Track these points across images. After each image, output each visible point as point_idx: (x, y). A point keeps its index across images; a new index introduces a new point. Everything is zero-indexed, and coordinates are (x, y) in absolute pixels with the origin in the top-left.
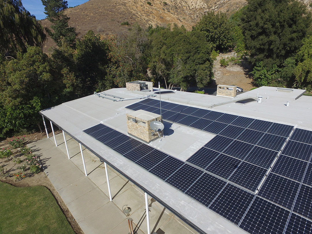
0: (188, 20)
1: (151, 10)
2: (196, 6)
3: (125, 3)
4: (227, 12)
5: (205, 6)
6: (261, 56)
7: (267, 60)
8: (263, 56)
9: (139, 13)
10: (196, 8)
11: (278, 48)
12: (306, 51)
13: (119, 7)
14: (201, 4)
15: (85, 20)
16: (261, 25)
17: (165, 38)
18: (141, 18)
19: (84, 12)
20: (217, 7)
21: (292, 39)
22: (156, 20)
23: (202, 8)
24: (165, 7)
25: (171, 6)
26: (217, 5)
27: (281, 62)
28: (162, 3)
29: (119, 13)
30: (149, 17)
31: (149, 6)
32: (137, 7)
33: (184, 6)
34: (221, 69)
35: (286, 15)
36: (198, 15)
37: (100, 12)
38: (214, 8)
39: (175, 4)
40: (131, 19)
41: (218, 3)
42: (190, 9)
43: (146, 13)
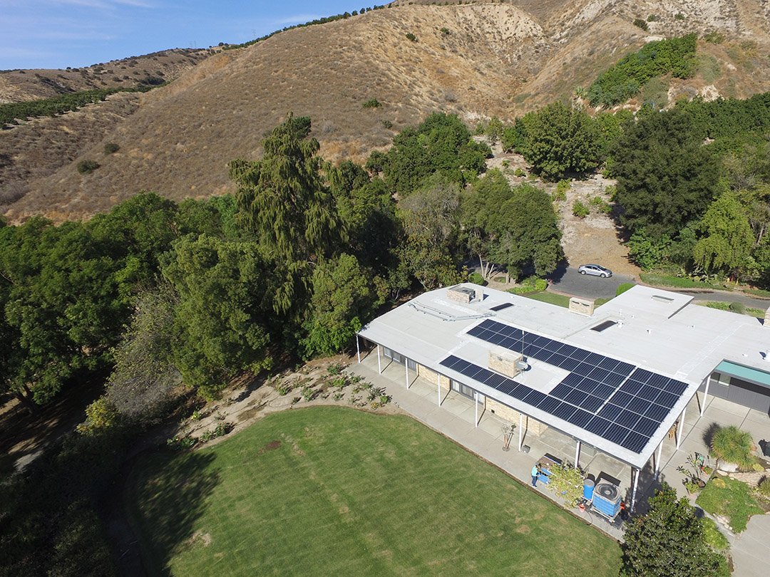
0: (499, 69)
1: (416, 54)
2: (516, 31)
3: (360, 43)
4: (590, 55)
5: (538, 30)
7: (652, 226)
8: (646, 219)
9: (393, 68)
10: (517, 36)
13: (349, 54)
14: (528, 26)
18: (398, 82)
19: (276, 69)
20: (565, 33)
22: (429, 80)
23: (529, 37)
24: (446, 40)
25: (459, 35)
26: (566, 28)
28: (438, 31)
29: (351, 72)
30: (413, 73)
31: (411, 44)
32: (386, 51)
33: (488, 32)
34: (575, 223)
36: (520, 53)
37: (310, 70)
38: (558, 35)
39: (468, 30)
40: (379, 87)
41: (567, 24)
42: (501, 39)
43: (406, 63)
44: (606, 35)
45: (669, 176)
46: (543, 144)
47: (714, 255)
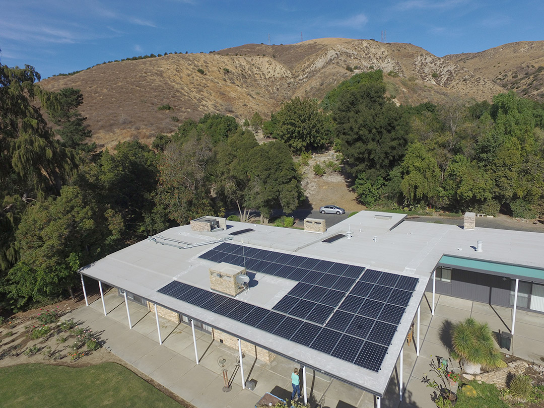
0: (264, 96)
1: (204, 82)
2: (275, 74)
3: (161, 72)
4: (321, 85)
5: (289, 73)
6: (361, 166)
7: (369, 171)
8: (364, 166)
9: (186, 88)
10: (275, 76)
11: (380, 158)
12: (410, 162)
13: (152, 78)
14: (282, 71)
15: (94, 101)
16: (356, 130)
17: (235, 149)
18: (189, 97)
19: (90, 86)
20: (305, 76)
21: (393, 148)
22: (214, 98)
23: (283, 77)
24: (227, 76)
25: (236, 74)
26: (306, 73)
27: (386, 172)
28: (221, 71)
29: (152, 88)
30: (202, 93)
31: (201, 75)
32: (181, 78)
33: (256, 74)
34: (316, 180)
35: (382, 121)
36: (278, 87)
37: (119, 86)
38: (301, 77)
39: (242, 71)
40: (173, 99)
41: (307, 70)
42: (265, 78)
43: (197, 87)
44: (330, 73)
45: (376, 129)
46: (289, 126)
47: (416, 187)
